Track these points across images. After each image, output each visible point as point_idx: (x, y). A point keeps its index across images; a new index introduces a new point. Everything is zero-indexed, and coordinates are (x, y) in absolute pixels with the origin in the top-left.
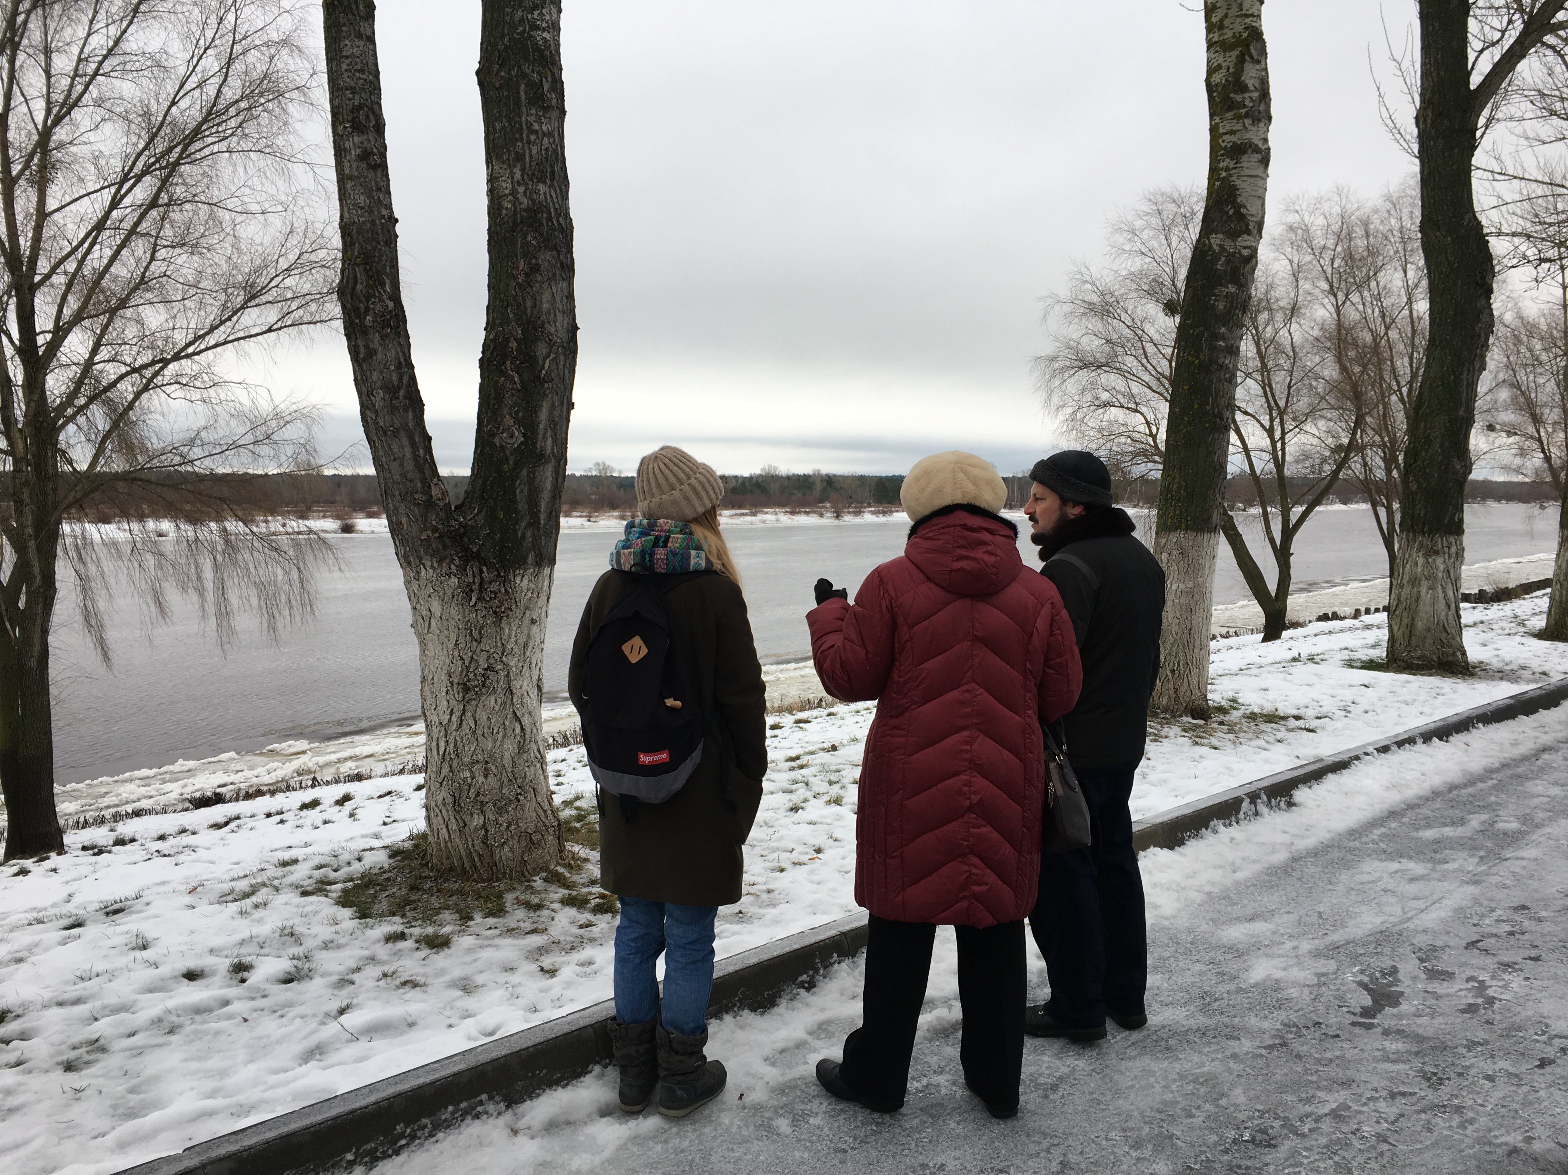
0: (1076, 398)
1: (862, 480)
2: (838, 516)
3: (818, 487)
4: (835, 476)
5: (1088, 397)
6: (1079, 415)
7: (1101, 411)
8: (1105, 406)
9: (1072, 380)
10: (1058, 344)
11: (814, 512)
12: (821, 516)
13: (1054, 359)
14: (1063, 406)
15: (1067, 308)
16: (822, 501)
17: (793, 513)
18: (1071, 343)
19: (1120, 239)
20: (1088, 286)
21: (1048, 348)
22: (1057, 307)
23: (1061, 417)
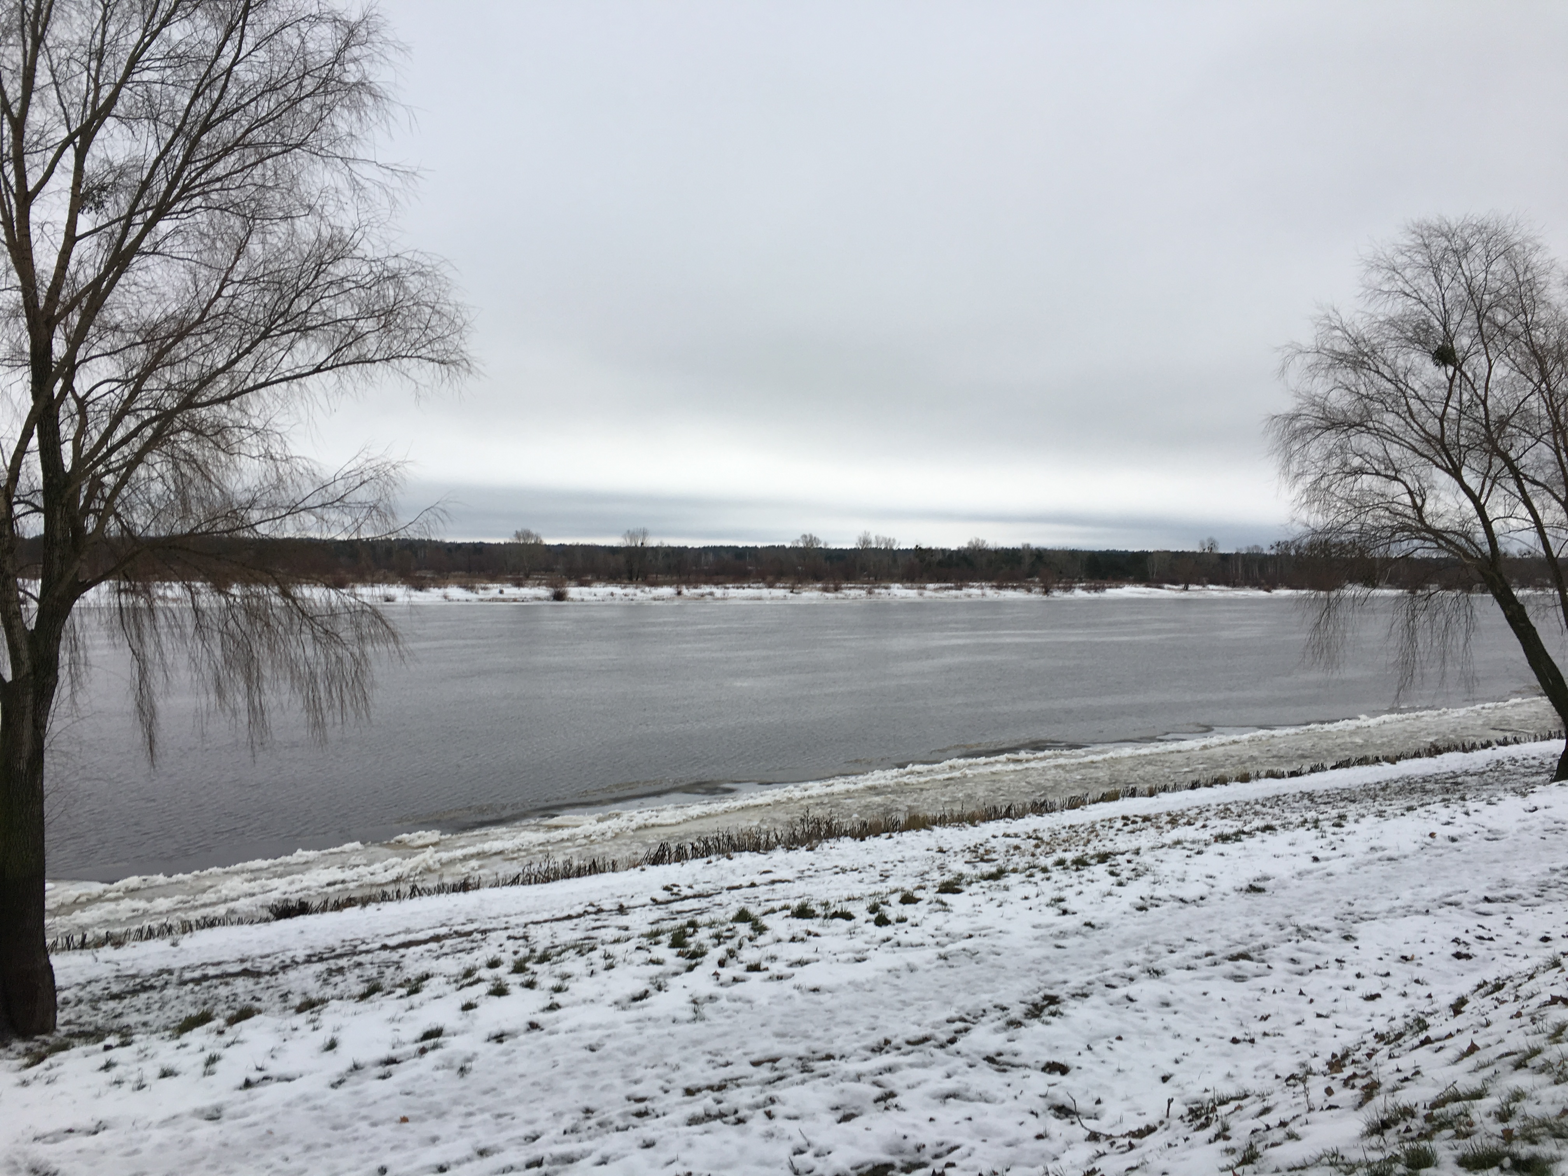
0: (1319, 464)
1: (1073, 555)
2: (1047, 592)
3: (1027, 561)
4: (1045, 550)
5: (1336, 462)
6: (1324, 484)
7: (1350, 479)
8: (1356, 473)
9: (1315, 443)
10: (1301, 401)
11: (1022, 587)
12: (1029, 590)
13: (1295, 417)
14: (1302, 474)
15: (1311, 359)
16: (1030, 575)
17: (999, 587)
18: (1317, 399)
19: (1377, 277)
20: (1338, 333)
21: (1288, 406)
22: (1298, 359)
23: (1300, 486)
